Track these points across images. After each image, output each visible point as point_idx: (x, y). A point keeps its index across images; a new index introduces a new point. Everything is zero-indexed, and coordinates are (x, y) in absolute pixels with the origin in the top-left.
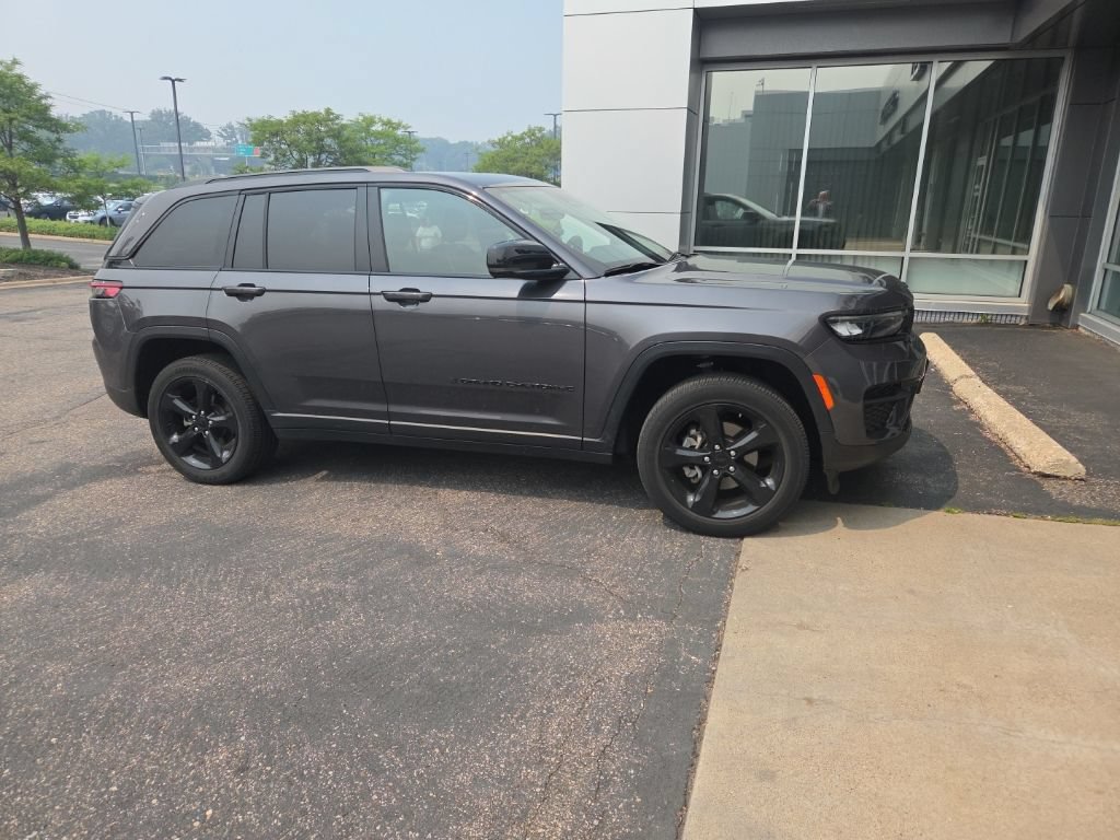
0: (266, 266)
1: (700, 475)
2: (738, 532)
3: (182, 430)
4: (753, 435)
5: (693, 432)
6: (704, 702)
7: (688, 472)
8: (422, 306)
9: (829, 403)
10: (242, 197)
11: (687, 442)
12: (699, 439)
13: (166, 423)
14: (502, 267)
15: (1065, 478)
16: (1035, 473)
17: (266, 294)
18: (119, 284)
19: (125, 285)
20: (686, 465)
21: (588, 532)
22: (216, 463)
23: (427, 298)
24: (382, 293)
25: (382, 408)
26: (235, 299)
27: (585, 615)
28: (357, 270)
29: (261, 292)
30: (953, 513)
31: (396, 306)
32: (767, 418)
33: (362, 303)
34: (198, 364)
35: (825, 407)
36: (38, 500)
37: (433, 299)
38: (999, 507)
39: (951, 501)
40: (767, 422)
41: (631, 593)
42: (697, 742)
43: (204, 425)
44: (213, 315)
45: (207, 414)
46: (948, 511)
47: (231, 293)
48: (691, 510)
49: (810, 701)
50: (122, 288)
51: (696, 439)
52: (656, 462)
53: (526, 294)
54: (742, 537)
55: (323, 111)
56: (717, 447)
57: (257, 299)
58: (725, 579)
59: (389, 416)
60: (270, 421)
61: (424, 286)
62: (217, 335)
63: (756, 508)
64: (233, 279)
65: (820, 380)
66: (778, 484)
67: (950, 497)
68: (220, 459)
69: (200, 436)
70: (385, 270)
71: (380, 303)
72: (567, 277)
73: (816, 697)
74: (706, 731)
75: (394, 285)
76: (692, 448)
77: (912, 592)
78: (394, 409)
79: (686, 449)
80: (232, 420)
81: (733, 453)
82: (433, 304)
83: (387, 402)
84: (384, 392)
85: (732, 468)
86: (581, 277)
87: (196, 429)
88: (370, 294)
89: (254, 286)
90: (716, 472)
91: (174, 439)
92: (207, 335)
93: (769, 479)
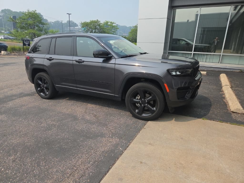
0: (55, 54)
1: (139, 106)
2: (147, 119)
3: (40, 87)
4: (151, 97)
5: (138, 95)
6: (117, 159)
7: (137, 105)
9: (168, 91)
10: (51, 39)
11: (137, 98)
12: (139, 97)
13: (37, 86)
14: (96, 55)
15: (239, 113)
16: (231, 111)
17: (54, 60)
20: (136, 103)
21: (114, 116)
22: (46, 95)
23: (83, 62)
24: (75, 60)
26: (48, 61)
27: (102, 135)
28: (71, 55)
30: (204, 119)
31: (77, 63)
33: (71, 62)
34: (42, 74)
35: (167, 91)
36: (13, 100)
37: (84, 62)
38: (217, 119)
39: (205, 117)
40: (153, 94)
41: (115, 131)
42: (110, 169)
43: (44, 86)
44: (44, 64)
45: (44, 84)
46: (203, 119)
47: (48, 59)
48: (137, 113)
49: (141, 162)
50: (29, 57)
52: (129, 102)
53: (104, 62)
54: (148, 121)
55: (96, 20)
57: (52, 61)
58: (138, 131)
60: (55, 87)
61: (83, 59)
62: (45, 68)
63: (151, 114)
64: (48, 56)
65: (166, 85)
66: (156, 109)
67: (205, 115)
68: (46, 94)
69: (43, 89)
70: (77, 55)
71: (75, 62)
72: (112, 58)
73: (143, 162)
74: (113, 167)
75: (77, 58)
76: (138, 99)
77: (182, 138)
78: (78, 86)
79: (136, 99)
81: (146, 101)
82: (84, 63)
83: (76, 84)
84: (76, 82)
85: (146, 104)
86: (115, 58)
87: (42, 87)
88: (73, 60)
89: (52, 58)
90: (143, 105)
91: (39, 89)
92: (43, 68)
93: (154, 108)
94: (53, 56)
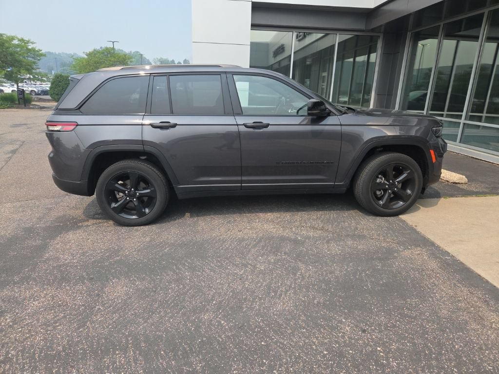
0: (172, 113)
1: (383, 193)
4: (406, 175)
5: (380, 176)
7: (378, 193)
8: (265, 129)
9: (434, 160)
10: (152, 77)
12: (384, 179)
15: (462, 183)
16: (451, 183)
17: (177, 126)
18: (77, 124)
19: (79, 124)
20: (378, 190)
22: (141, 214)
23: (267, 126)
24: (244, 125)
25: (239, 178)
26: (159, 129)
28: (226, 114)
29: (175, 126)
31: (251, 130)
33: (234, 129)
37: (270, 126)
40: (411, 170)
43: (133, 195)
45: (135, 190)
46: (445, 198)
47: (155, 127)
48: (381, 207)
50: (77, 125)
51: (382, 180)
52: (370, 190)
56: (391, 181)
57: (172, 129)
59: (241, 182)
60: (175, 190)
61: (265, 120)
62: (148, 148)
63: (404, 203)
64: (157, 120)
65: (432, 152)
66: (412, 192)
69: (130, 202)
71: (243, 129)
72: (330, 114)
75: (250, 121)
78: (244, 178)
81: (396, 183)
82: (270, 129)
83: (241, 175)
84: (241, 170)
85: (396, 189)
86: (336, 115)
87: (128, 198)
88: (237, 125)
89: (170, 123)
90: (390, 191)
91: (114, 205)
92: (143, 149)
93: (409, 192)
94: (172, 120)
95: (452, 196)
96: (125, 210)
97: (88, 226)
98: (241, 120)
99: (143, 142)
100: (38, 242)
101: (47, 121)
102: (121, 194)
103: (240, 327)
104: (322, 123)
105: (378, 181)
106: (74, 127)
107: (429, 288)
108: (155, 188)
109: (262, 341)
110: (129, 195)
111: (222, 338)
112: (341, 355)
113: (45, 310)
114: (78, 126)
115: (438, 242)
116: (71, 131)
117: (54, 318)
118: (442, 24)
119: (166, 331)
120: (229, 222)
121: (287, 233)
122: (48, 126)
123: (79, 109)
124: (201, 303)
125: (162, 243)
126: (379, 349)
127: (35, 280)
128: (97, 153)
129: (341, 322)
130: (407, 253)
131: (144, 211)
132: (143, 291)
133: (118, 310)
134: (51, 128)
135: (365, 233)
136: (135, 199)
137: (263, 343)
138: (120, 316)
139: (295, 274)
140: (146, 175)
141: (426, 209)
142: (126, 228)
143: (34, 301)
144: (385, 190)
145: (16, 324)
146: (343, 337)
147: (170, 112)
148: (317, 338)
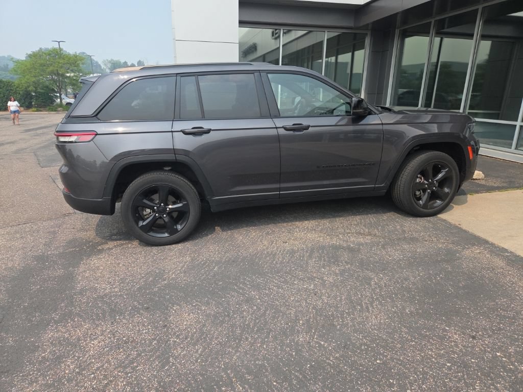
0: (203, 117)
1: (422, 193)
4: (443, 174)
5: (419, 176)
7: (418, 193)
8: (305, 131)
9: (471, 157)
10: (179, 78)
17: (211, 132)
18: (95, 133)
19: (98, 133)
20: (417, 190)
22: (173, 232)
23: (307, 128)
24: (283, 127)
25: (277, 186)
26: (191, 137)
28: (262, 117)
29: (208, 131)
31: (291, 132)
32: (449, 166)
33: (273, 132)
34: (163, 176)
37: (310, 128)
38: (480, 190)
39: (466, 191)
43: (163, 211)
45: (165, 205)
46: (471, 195)
47: (187, 133)
48: (422, 207)
51: (421, 179)
56: (430, 180)
57: (206, 136)
59: (280, 189)
60: (210, 202)
61: (305, 122)
62: (180, 158)
63: (442, 202)
64: (188, 126)
65: (470, 148)
68: (176, 230)
69: (160, 218)
70: (278, 115)
71: (282, 132)
75: (289, 123)
76: (421, 182)
78: (283, 185)
80: (186, 206)
81: (435, 182)
82: (310, 130)
83: (280, 182)
84: (279, 177)
85: (434, 188)
86: (375, 114)
87: (157, 215)
88: (276, 128)
89: (203, 128)
90: (429, 191)
91: (141, 223)
92: (175, 158)
93: (446, 190)
94: (206, 125)
95: (477, 192)
96: (153, 228)
97: (109, 249)
98: (280, 123)
99: (174, 151)
100: (60, 272)
101: (57, 132)
102: (148, 211)
103: (344, 347)
104: (361, 123)
105: (418, 180)
106: (92, 137)
107: (510, 287)
108: (187, 201)
109: (376, 360)
110: (159, 212)
111: (331, 361)
112: (466, 366)
113: (111, 349)
114: (97, 136)
115: (490, 240)
116: (89, 141)
117: (127, 358)
118: (433, 21)
119: (264, 358)
120: (268, 234)
121: (335, 241)
122: (58, 136)
123: (96, 116)
124: (288, 324)
125: (206, 262)
126: (498, 354)
127: (79, 315)
128: (122, 166)
129: (444, 330)
130: (467, 253)
131: (175, 227)
132: (215, 317)
133: (198, 341)
134: (62, 139)
135: (415, 235)
136: (165, 215)
137: (378, 361)
138: (205, 349)
139: (369, 284)
140: (178, 188)
141: (459, 207)
142: (156, 248)
143: (91, 340)
144: (424, 191)
145: (84, 369)
146: (457, 346)
147: (201, 117)
148: (431, 350)
